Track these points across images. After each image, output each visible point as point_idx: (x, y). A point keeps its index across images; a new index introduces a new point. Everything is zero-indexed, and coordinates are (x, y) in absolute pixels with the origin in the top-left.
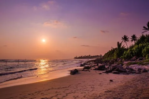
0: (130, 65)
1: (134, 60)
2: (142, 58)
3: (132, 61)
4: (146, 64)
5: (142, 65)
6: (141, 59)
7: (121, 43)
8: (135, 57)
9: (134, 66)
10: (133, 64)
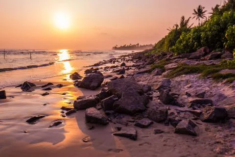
0: (179, 75)
1: (197, 58)
2: (221, 54)
3: (190, 59)
4: (229, 79)
5: (214, 78)
6: (218, 57)
7: (188, 20)
8: (202, 49)
9: (187, 82)
10: (186, 73)
